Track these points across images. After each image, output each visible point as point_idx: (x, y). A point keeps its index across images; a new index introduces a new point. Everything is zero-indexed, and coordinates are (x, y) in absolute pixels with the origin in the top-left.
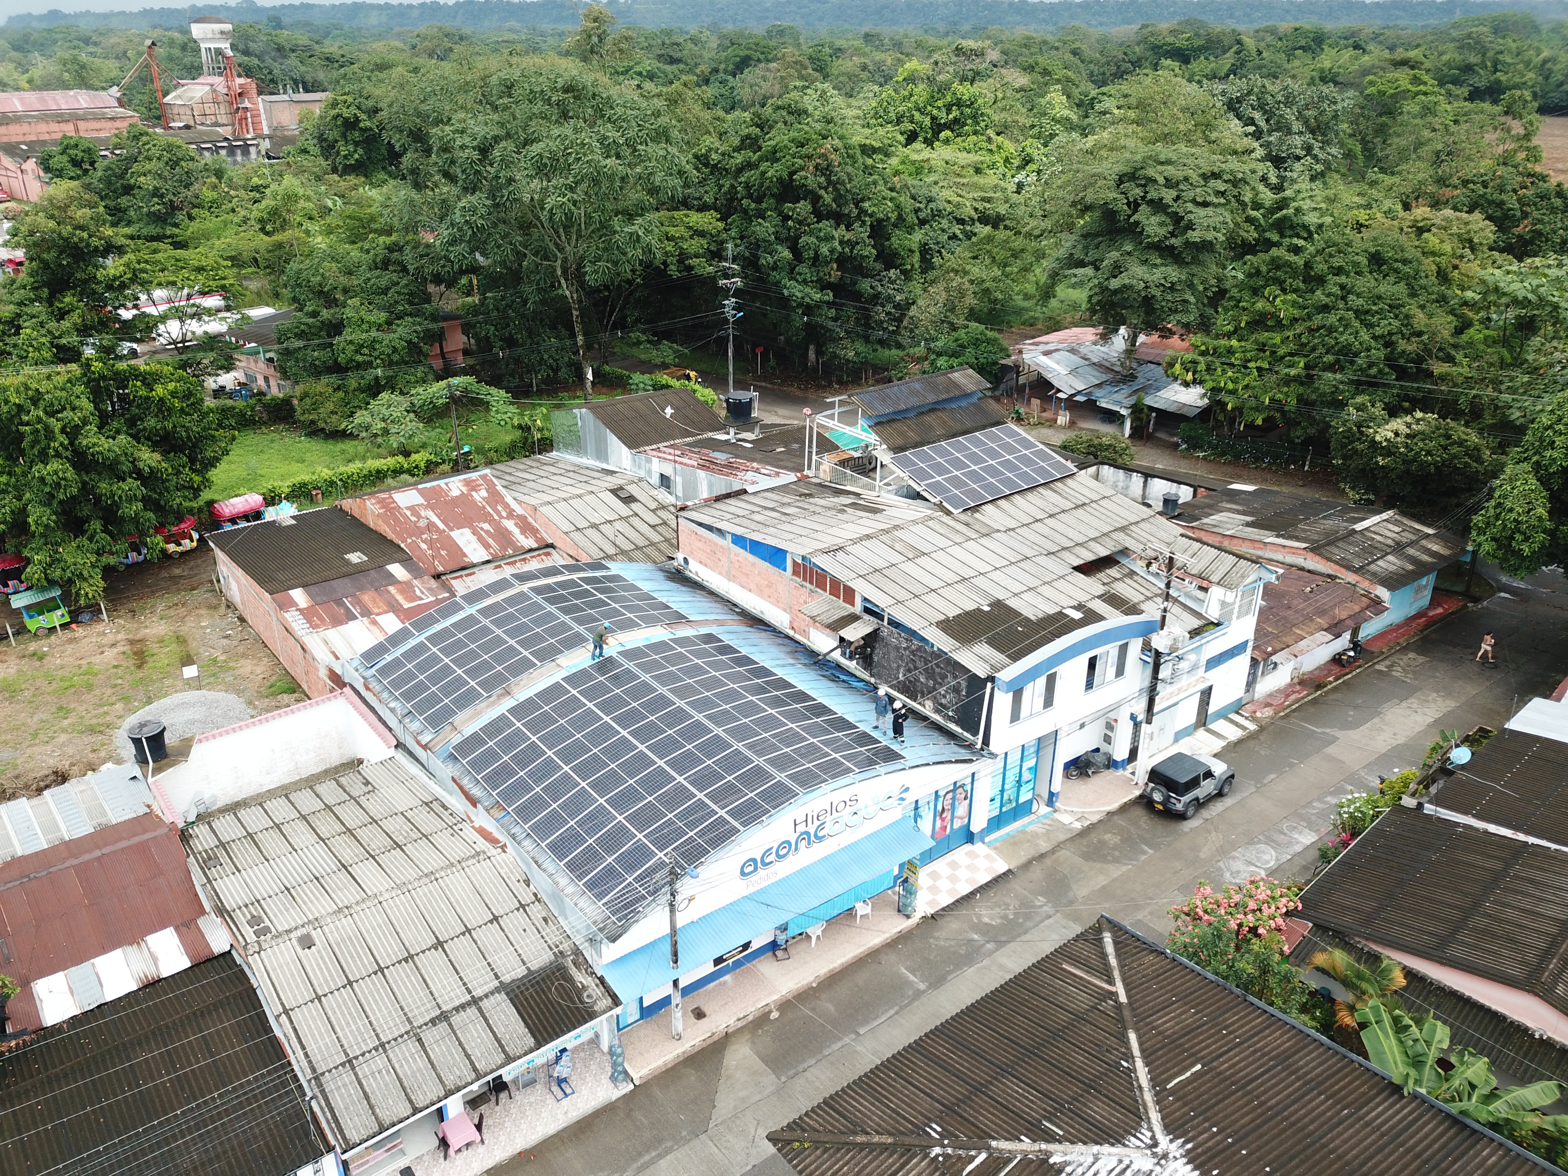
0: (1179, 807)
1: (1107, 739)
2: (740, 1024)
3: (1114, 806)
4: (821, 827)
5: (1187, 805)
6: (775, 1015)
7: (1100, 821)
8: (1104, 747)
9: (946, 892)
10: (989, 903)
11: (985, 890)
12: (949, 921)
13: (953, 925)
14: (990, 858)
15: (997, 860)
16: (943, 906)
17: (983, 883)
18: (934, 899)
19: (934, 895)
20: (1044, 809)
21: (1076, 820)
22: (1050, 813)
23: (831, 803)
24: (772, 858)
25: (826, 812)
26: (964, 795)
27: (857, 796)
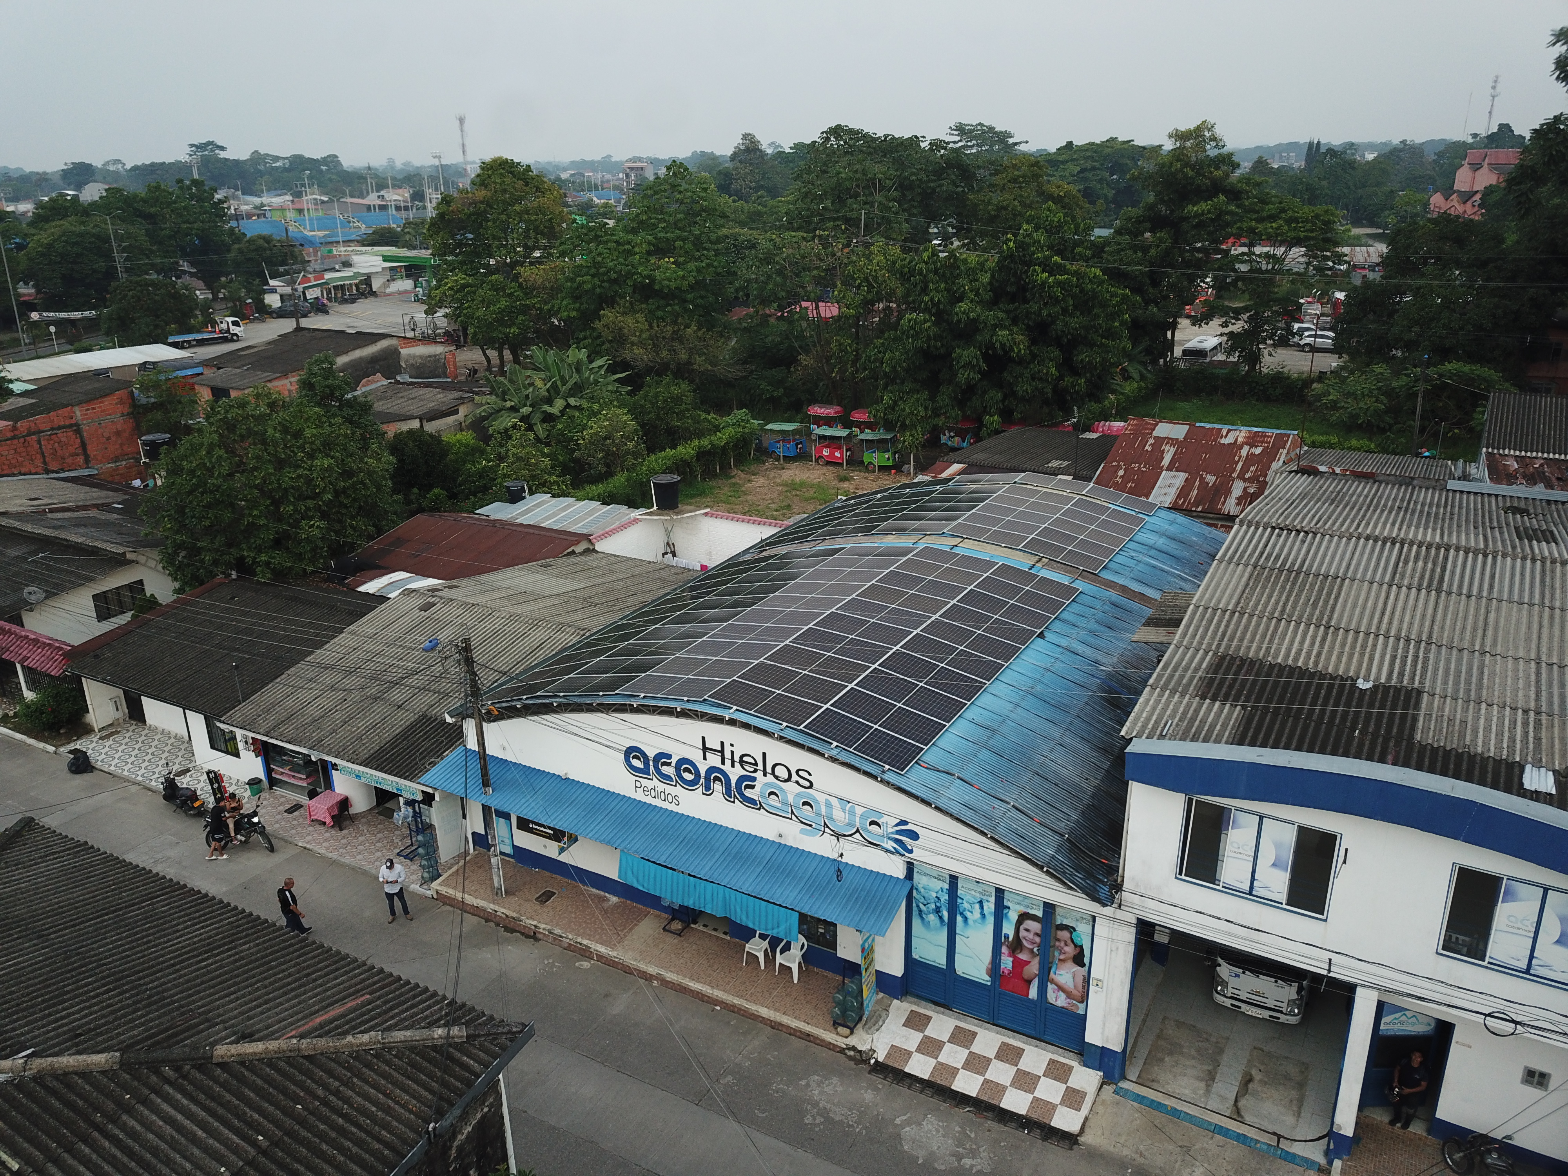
2: (551, 939)
4: (748, 782)
6: (585, 965)
9: (939, 1063)
10: (957, 1128)
11: (990, 1115)
12: (876, 1089)
13: (869, 1096)
14: (1073, 1098)
15: (1078, 1110)
16: (907, 1070)
17: (1002, 1105)
18: (910, 1054)
19: (919, 1050)
20: (1310, 1151)
22: (1308, 1163)
23: (764, 754)
24: (669, 771)
25: (756, 764)
26: (1070, 950)
27: (810, 774)
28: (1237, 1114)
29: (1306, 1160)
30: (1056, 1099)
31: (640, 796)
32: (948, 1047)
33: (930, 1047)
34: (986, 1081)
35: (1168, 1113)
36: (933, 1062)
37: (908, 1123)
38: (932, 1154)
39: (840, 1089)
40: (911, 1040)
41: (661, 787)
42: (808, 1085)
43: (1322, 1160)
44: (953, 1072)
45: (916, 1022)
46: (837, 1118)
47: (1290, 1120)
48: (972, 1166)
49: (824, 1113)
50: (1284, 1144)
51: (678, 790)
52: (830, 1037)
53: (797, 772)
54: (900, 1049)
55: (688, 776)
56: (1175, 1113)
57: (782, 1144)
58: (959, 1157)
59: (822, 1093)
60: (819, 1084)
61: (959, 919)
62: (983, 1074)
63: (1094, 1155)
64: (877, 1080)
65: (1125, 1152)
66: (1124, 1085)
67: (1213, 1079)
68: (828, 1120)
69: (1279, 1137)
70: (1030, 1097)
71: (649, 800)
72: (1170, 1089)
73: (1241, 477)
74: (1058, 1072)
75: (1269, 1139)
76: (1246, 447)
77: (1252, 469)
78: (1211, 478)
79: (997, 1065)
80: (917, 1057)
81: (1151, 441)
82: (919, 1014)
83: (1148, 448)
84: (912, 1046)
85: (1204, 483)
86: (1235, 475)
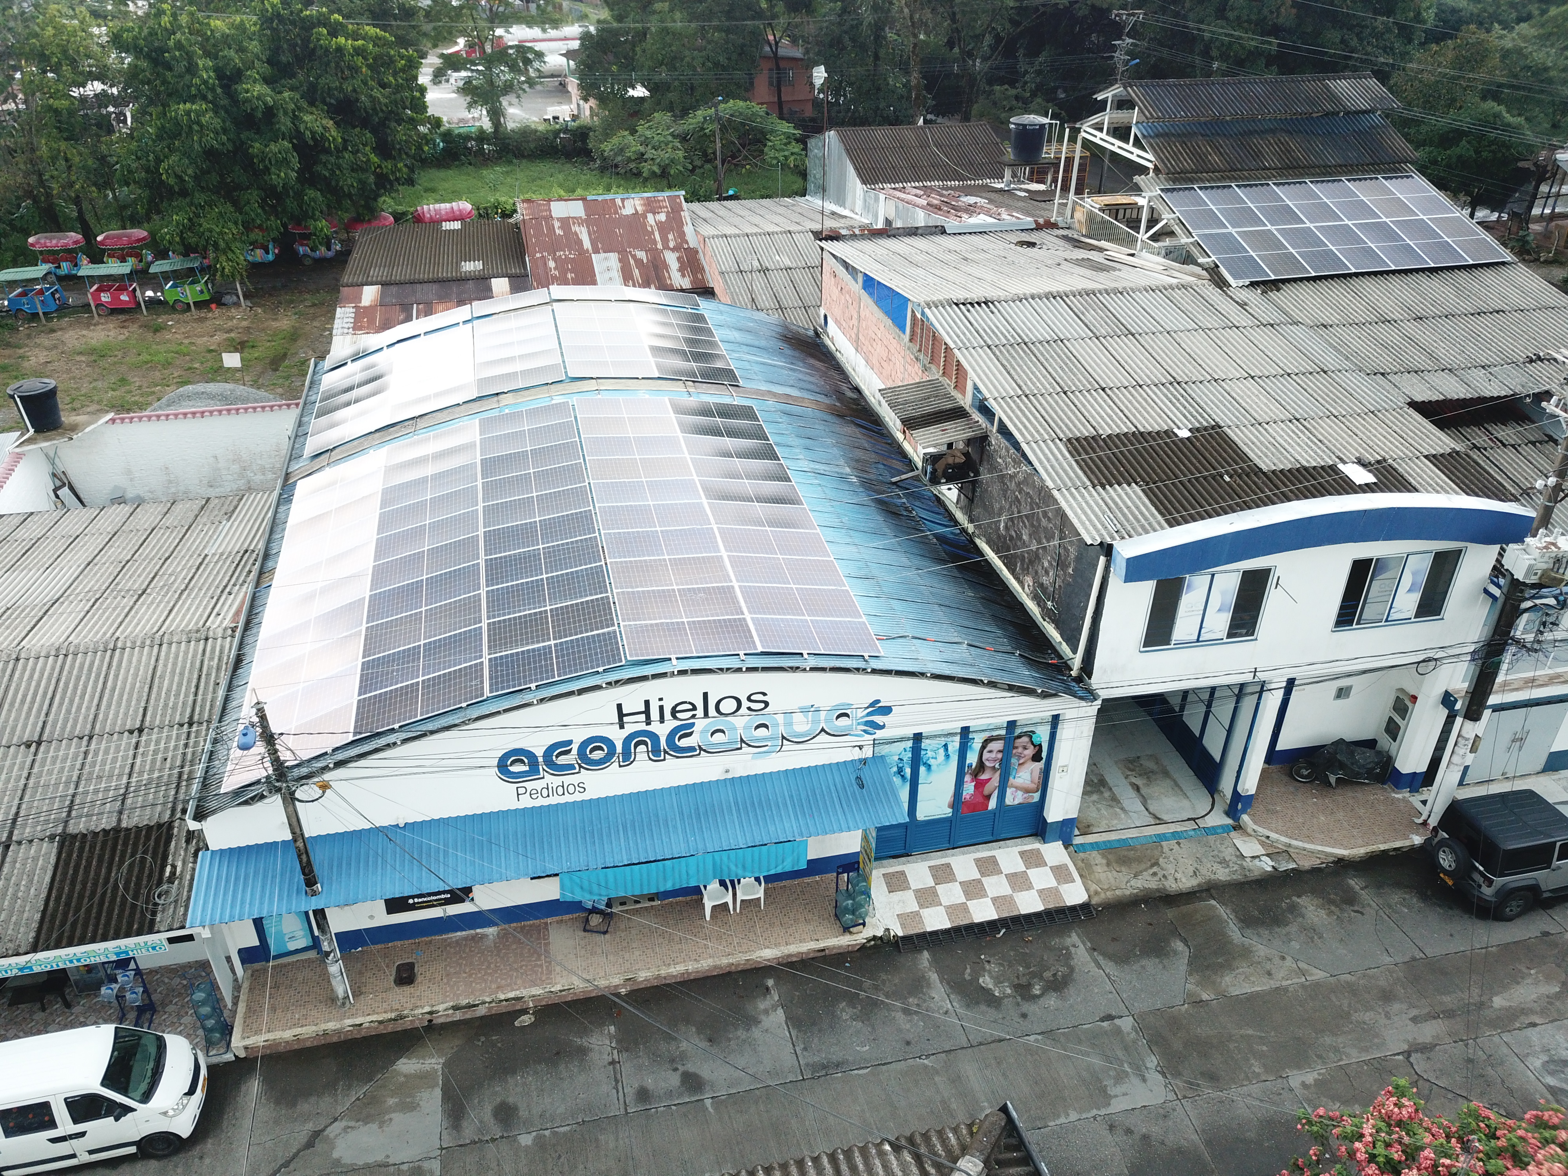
0: (1487, 892)
1: (1393, 730)
2: (458, 1016)
3: (1359, 851)
4: (685, 730)
5: (1507, 895)
6: (526, 1020)
7: (1315, 871)
8: (1384, 741)
9: (947, 908)
10: (1012, 954)
14: (1060, 872)
15: (1073, 880)
16: (929, 930)
17: (1023, 913)
18: (917, 914)
19: (921, 906)
20: (1218, 819)
21: (1268, 855)
22: (1225, 828)
23: (705, 695)
24: (570, 759)
25: (694, 708)
26: (1030, 751)
27: (764, 694)
28: (1159, 820)
29: (1222, 827)
30: (1051, 883)
31: (526, 802)
32: (940, 889)
33: (927, 897)
34: (994, 900)
36: (941, 909)
37: (975, 973)
39: (896, 981)
40: (907, 902)
41: (558, 781)
43: (1228, 821)
44: (964, 908)
45: (897, 883)
47: (1186, 802)
50: (1202, 824)
51: (586, 776)
52: (844, 941)
53: (749, 699)
54: (908, 915)
55: (598, 755)
58: (1039, 975)
59: (887, 994)
61: (922, 769)
62: (985, 896)
64: (911, 952)
66: (1076, 841)
67: (1117, 800)
69: (1194, 819)
70: (1034, 893)
71: (540, 802)
73: (666, 247)
74: (1033, 860)
75: (1191, 825)
76: (650, 216)
77: (671, 236)
78: (641, 255)
79: (987, 882)
80: (926, 913)
81: (557, 224)
82: (893, 874)
83: (559, 232)
84: (914, 906)
85: (638, 262)
86: (660, 246)
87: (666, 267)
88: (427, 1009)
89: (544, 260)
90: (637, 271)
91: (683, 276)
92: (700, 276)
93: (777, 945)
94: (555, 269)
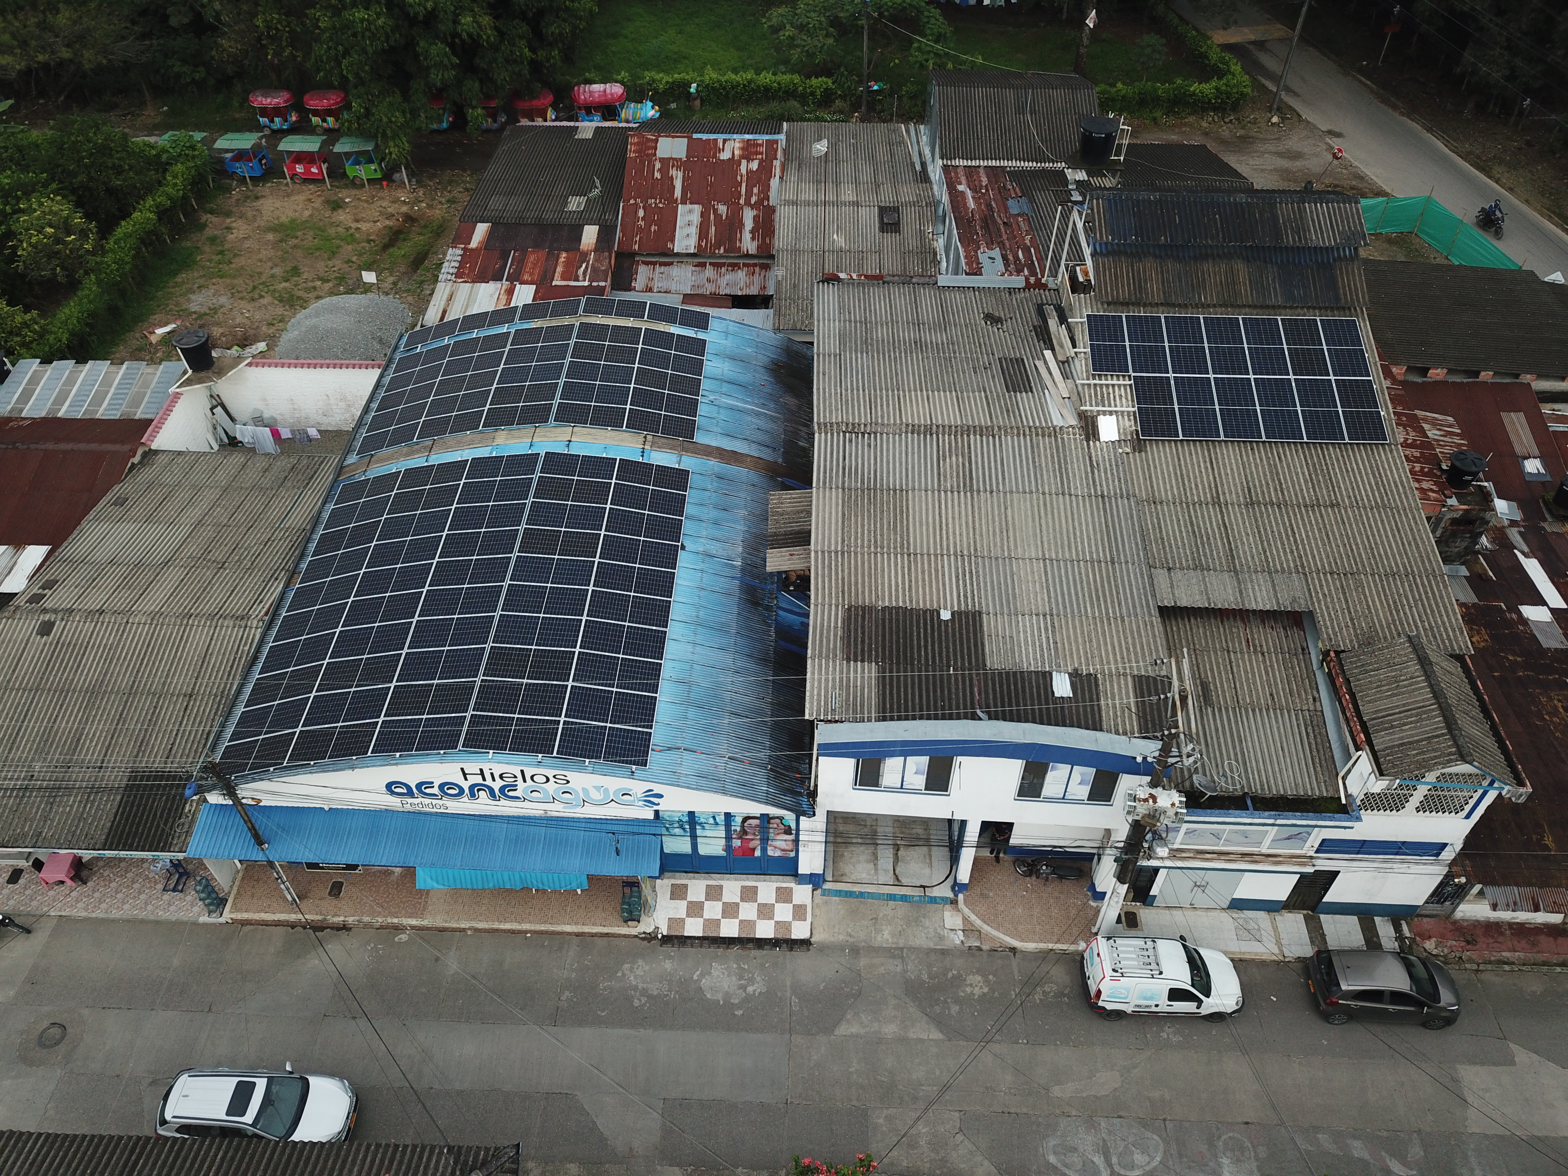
3: (1030, 945)
4: (511, 787)
6: (403, 938)
7: (991, 951)
9: (706, 920)
10: (735, 966)
11: (750, 945)
12: (670, 958)
13: (668, 965)
14: (799, 912)
15: (805, 920)
16: (686, 934)
17: (757, 936)
18: (683, 920)
19: (688, 915)
20: (944, 891)
21: (963, 931)
22: (944, 900)
23: (523, 770)
24: (433, 791)
26: (781, 828)
27: (566, 777)
28: (898, 882)
29: (942, 898)
30: (789, 917)
32: (707, 904)
33: (695, 909)
34: (741, 922)
35: (857, 897)
36: (701, 920)
37: (702, 975)
38: (727, 993)
39: (647, 968)
40: (679, 909)
42: (624, 975)
43: (951, 895)
44: (717, 923)
45: (678, 893)
46: (655, 993)
47: (927, 871)
48: (754, 991)
49: (644, 992)
50: (929, 892)
51: (447, 801)
52: (624, 930)
53: (554, 777)
54: (676, 919)
55: (452, 792)
56: (861, 895)
57: (627, 1031)
58: (744, 988)
59: (636, 977)
60: (631, 970)
61: (698, 828)
62: (737, 917)
63: (825, 949)
64: (667, 949)
65: (841, 938)
66: (827, 886)
67: (876, 858)
68: (650, 997)
69: (924, 887)
70: (772, 922)
71: (418, 810)
72: (853, 878)
73: (748, 203)
74: (784, 896)
75: (919, 892)
76: (744, 162)
77: (755, 190)
78: (722, 209)
79: (744, 906)
80: (689, 921)
81: (658, 165)
82: (678, 886)
83: (657, 175)
84: (682, 914)
85: (718, 216)
86: (742, 201)
87: (741, 225)
88: (342, 918)
89: (636, 207)
90: (713, 228)
91: (753, 239)
92: (768, 241)
93: (576, 924)
94: (643, 219)
